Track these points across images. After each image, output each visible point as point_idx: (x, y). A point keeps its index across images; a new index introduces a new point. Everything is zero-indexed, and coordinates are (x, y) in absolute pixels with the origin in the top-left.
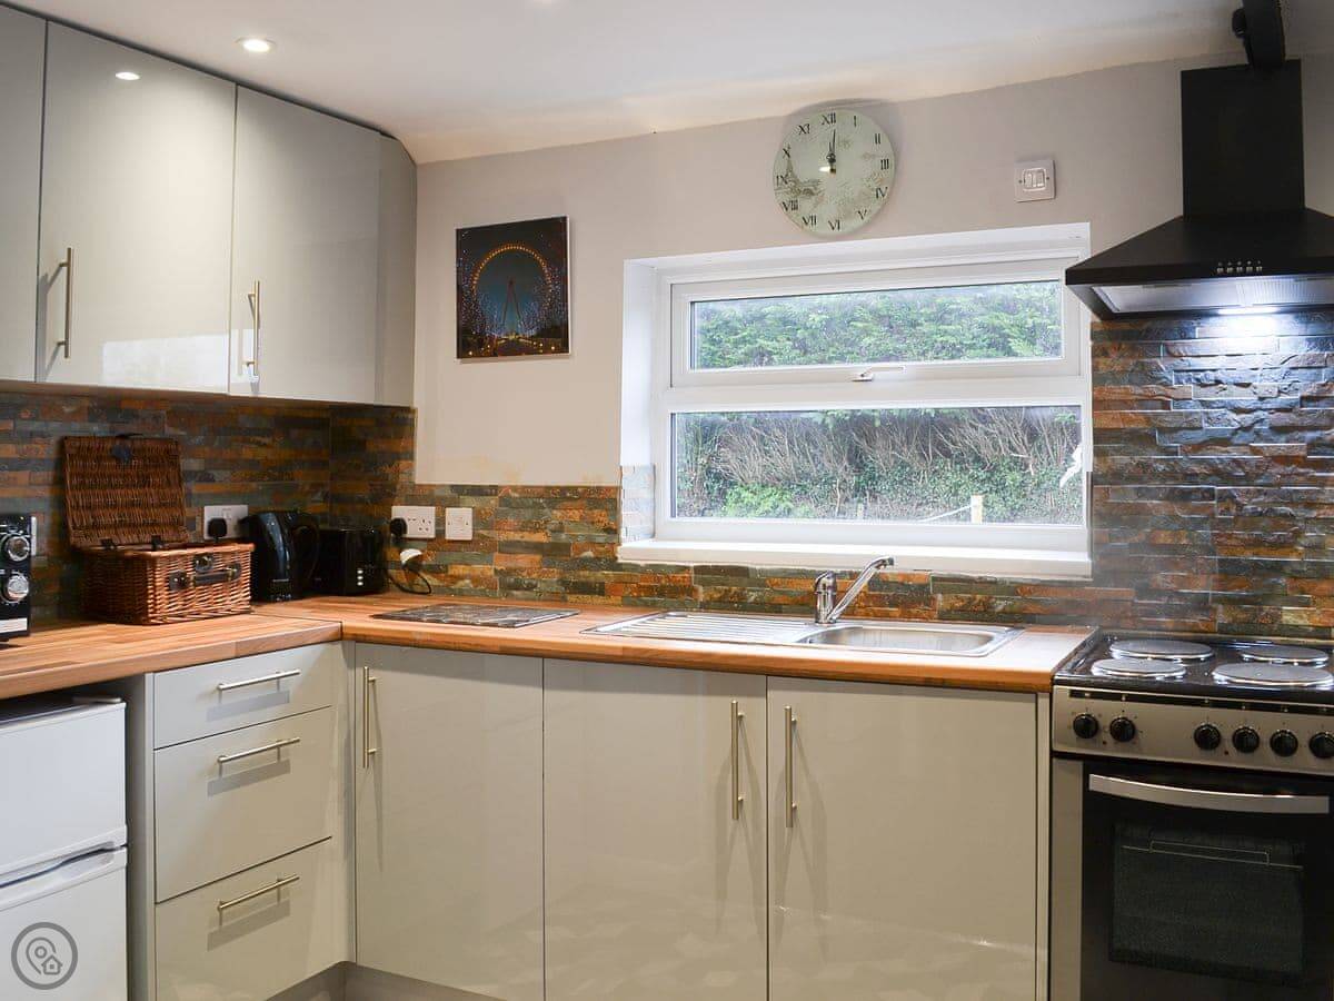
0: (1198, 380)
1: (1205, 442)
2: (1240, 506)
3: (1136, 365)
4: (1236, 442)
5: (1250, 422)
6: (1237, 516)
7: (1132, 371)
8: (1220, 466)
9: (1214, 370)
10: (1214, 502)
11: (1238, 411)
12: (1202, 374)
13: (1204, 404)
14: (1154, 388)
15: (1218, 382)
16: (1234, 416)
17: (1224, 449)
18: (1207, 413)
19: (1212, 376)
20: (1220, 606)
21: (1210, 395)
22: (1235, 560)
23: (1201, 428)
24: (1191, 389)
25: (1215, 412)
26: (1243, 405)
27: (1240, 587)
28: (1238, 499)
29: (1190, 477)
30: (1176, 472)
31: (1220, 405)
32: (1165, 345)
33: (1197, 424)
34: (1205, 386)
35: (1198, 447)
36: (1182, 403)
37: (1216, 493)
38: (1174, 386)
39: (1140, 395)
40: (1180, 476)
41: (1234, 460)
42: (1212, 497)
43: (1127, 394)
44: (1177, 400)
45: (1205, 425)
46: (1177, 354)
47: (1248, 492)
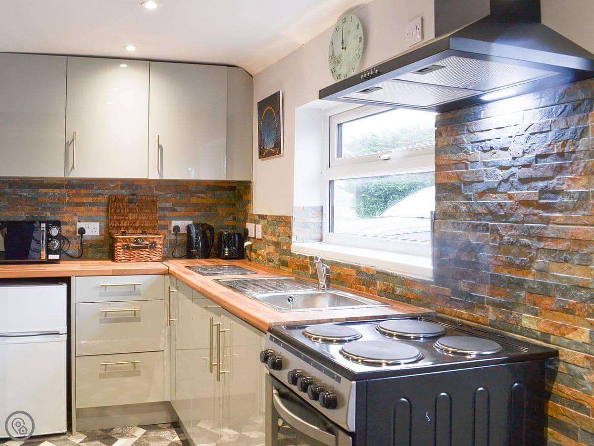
0: (482, 148)
1: (485, 190)
2: (501, 237)
3: (454, 141)
4: (500, 191)
5: (507, 176)
6: (500, 244)
7: (452, 145)
8: (492, 208)
9: (489, 140)
10: (488, 233)
11: (502, 168)
12: (484, 143)
13: (485, 164)
14: (462, 155)
15: (492, 148)
16: (499, 172)
17: (494, 196)
18: (485, 171)
19: (489, 144)
20: (490, 308)
21: (488, 157)
22: (499, 275)
23: (483, 181)
24: (479, 155)
25: (490, 170)
26: (504, 164)
27: (501, 295)
28: (501, 231)
29: (477, 215)
30: (470, 212)
31: (492, 164)
32: (467, 125)
33: (481, 179)
34: (485, 151)
35: (482, 194)
36: (474, 164)
37: (489, 226)
38: (471, 153)
39: (455, 160)
40: (473, 215)
41: (499, 204)
42: (487, 230)
43: (450, 160)
44: (472, 162)
45: (485, 179)
46: (472, 131)
47: (506, 227)
